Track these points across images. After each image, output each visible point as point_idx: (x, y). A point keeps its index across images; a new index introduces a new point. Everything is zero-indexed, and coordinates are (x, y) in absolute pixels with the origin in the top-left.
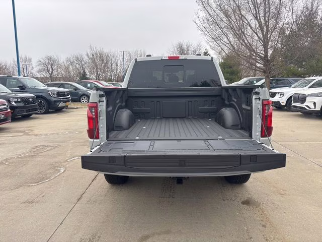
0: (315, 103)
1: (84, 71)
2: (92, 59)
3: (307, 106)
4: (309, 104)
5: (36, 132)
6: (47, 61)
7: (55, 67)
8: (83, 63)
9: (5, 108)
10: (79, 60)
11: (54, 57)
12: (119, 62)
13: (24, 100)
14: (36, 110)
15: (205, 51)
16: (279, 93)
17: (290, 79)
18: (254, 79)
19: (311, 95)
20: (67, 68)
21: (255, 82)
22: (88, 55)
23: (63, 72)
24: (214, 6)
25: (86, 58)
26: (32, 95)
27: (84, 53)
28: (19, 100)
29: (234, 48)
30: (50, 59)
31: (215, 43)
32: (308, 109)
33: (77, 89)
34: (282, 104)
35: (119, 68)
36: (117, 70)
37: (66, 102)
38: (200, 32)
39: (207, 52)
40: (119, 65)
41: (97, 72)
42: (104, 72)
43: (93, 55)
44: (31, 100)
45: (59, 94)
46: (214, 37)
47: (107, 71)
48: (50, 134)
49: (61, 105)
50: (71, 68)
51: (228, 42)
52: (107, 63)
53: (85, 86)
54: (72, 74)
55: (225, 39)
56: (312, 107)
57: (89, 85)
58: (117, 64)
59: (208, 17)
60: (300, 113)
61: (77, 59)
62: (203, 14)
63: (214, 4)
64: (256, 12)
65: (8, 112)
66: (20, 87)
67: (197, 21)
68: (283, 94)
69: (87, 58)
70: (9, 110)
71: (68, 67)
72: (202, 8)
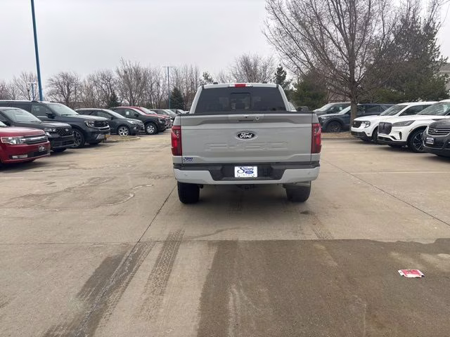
0: (400, 134)
1: (114, 94)
2: (124, 77)
3: (393, 137)
4: (394, 134)
5: (82, 165)
6: (61, 79)
7: (73, 88)
8: (112, 82)
9: (42, 139)
10: (106, 78)
11: (71, 74)
12: (161, 81)
13: (59, 130)
14: (72, 142)
15: (280, 67)
16: (364, 122)
17: (383, 105)
18: (339, 105)
19: (397, 124)
20: (89, 90)
21: (341, 108)
22: (118, 72)
23: (83, 95)
24: (288, 13)
25: (115, 76)
26: (67, 125)
27: (114, 69)
28: (54, 130)
29: (312, 66)
30: (65, 77)
31: (290, 60)
32: (393, 140)
33: (113, 117)
34: (368, 135)
35: (161, 89)
36: (159, 92)
37: (105, 133)
38: (271, 46)
39: (282, 68)
40: (161, 85)
41: (131, 95)
42: (141, 94)
43: (126, 72)
44: (67, 130)
45: (97, 123)
46: (289, 53)
47: (146, 94)
48: (100, 168)
49: (99, 137)
50: (95, 90)
51: (306, 60)
52: (144, 82)
53: (123, 114)
54: (97, 97)
55: (302, 56)
56: (398, 137)
57: (128, 113)
58: (158, 84)
59: (281, 27)
60: (387, 146)
61: (104, 77)
62: (274, 24)
63: (288, 10)
64: (340, 22)
65: (48, 144)
66: (49, 114)
67: (268, 33)
68: (369, 123)
69: (118, 76)
70: (48, 142)
71: (91, 87)
72: (273, 16)
